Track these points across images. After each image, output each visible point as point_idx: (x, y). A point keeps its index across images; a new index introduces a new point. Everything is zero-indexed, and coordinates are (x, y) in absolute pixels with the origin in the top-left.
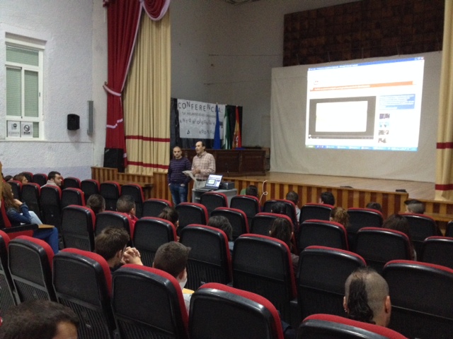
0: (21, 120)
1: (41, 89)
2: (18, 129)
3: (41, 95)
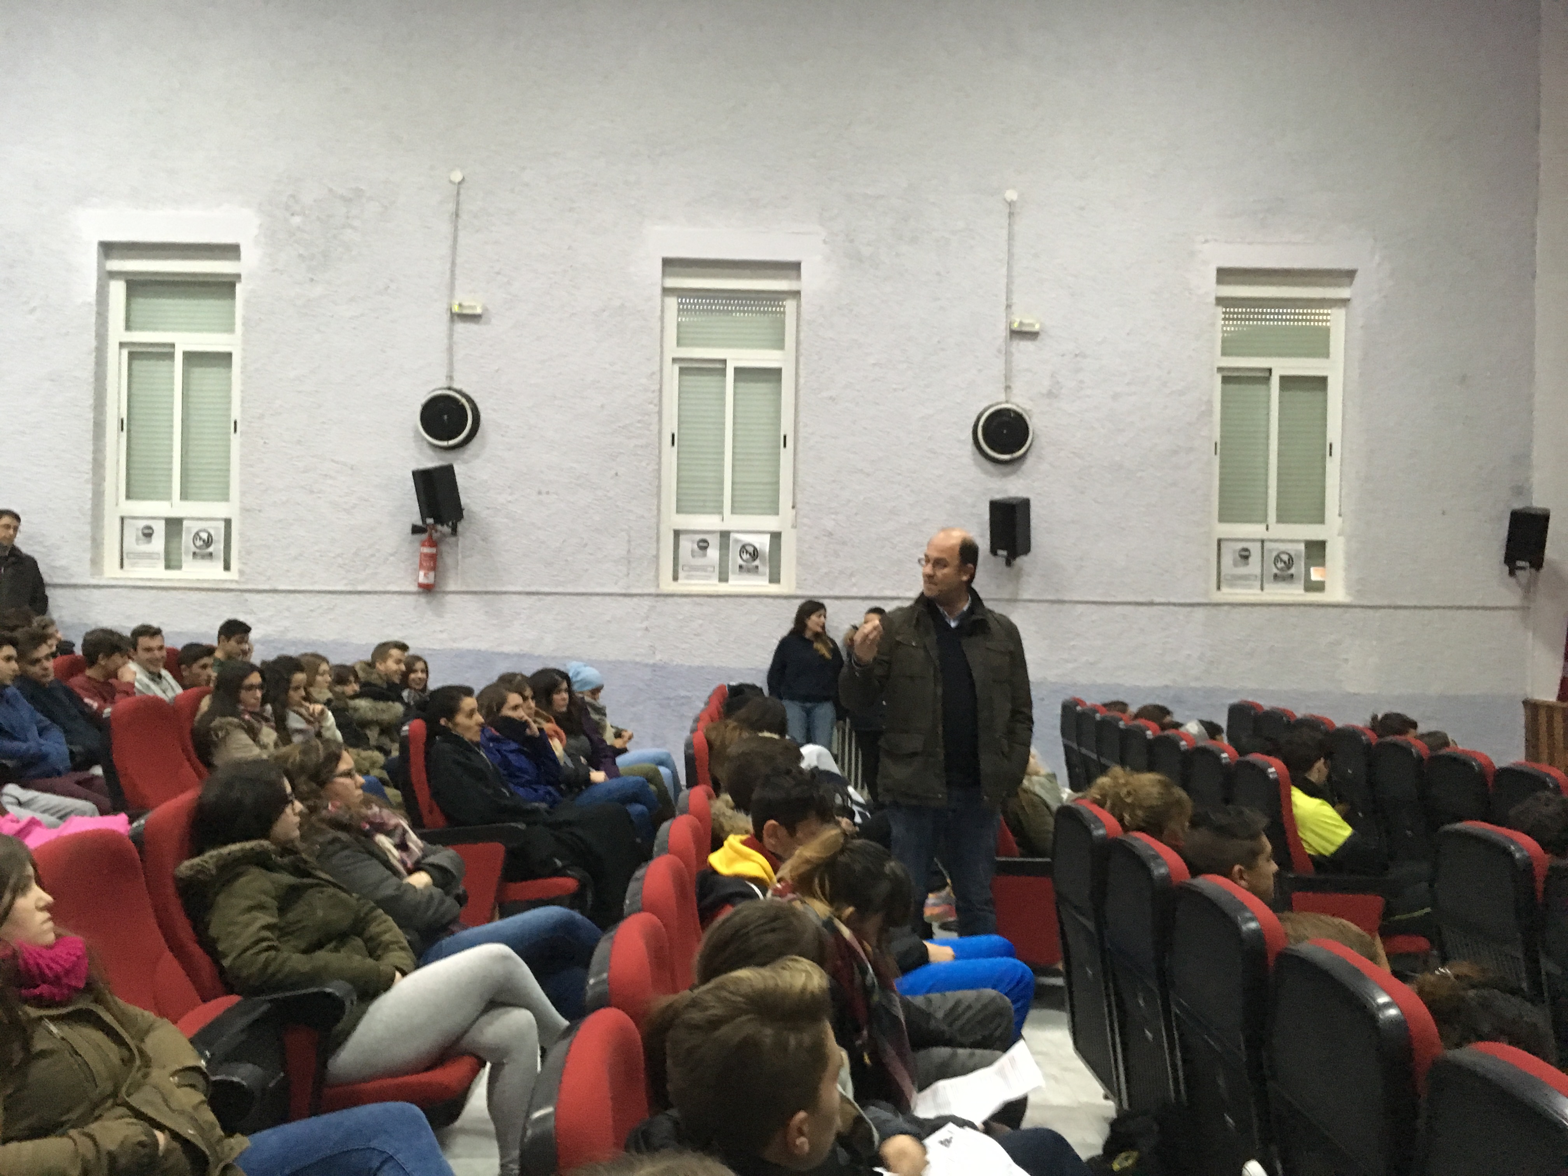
0: (1265, 535)
1: (1334, 433)
2: (1254, 566)
3: (1337, 450)
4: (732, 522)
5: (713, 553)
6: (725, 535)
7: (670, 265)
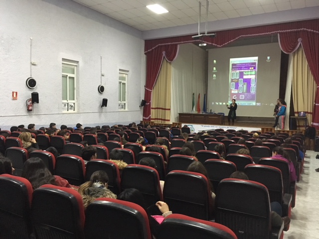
1: (126, 90)
2: (120, 107)
4: (69, 101)
5: (66, 106)
6: (68, 103)
7: (64, 59)
